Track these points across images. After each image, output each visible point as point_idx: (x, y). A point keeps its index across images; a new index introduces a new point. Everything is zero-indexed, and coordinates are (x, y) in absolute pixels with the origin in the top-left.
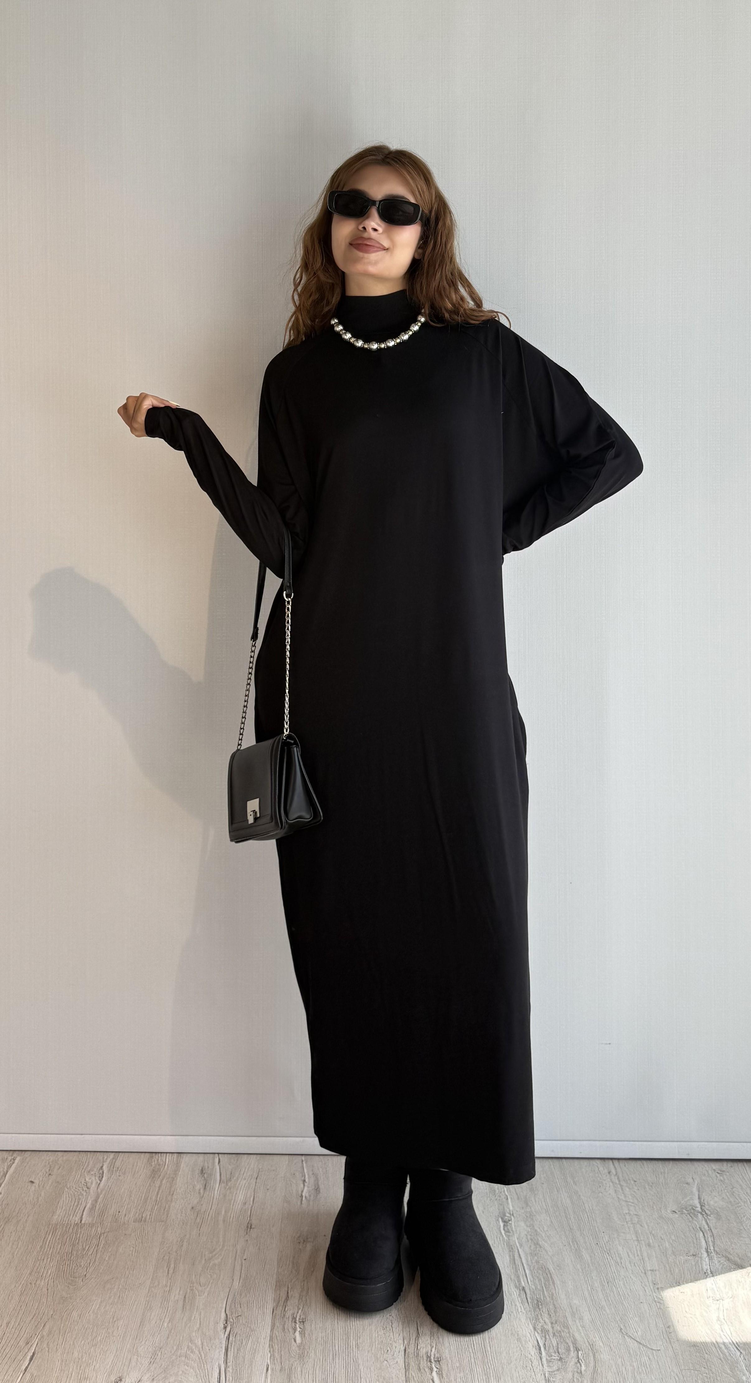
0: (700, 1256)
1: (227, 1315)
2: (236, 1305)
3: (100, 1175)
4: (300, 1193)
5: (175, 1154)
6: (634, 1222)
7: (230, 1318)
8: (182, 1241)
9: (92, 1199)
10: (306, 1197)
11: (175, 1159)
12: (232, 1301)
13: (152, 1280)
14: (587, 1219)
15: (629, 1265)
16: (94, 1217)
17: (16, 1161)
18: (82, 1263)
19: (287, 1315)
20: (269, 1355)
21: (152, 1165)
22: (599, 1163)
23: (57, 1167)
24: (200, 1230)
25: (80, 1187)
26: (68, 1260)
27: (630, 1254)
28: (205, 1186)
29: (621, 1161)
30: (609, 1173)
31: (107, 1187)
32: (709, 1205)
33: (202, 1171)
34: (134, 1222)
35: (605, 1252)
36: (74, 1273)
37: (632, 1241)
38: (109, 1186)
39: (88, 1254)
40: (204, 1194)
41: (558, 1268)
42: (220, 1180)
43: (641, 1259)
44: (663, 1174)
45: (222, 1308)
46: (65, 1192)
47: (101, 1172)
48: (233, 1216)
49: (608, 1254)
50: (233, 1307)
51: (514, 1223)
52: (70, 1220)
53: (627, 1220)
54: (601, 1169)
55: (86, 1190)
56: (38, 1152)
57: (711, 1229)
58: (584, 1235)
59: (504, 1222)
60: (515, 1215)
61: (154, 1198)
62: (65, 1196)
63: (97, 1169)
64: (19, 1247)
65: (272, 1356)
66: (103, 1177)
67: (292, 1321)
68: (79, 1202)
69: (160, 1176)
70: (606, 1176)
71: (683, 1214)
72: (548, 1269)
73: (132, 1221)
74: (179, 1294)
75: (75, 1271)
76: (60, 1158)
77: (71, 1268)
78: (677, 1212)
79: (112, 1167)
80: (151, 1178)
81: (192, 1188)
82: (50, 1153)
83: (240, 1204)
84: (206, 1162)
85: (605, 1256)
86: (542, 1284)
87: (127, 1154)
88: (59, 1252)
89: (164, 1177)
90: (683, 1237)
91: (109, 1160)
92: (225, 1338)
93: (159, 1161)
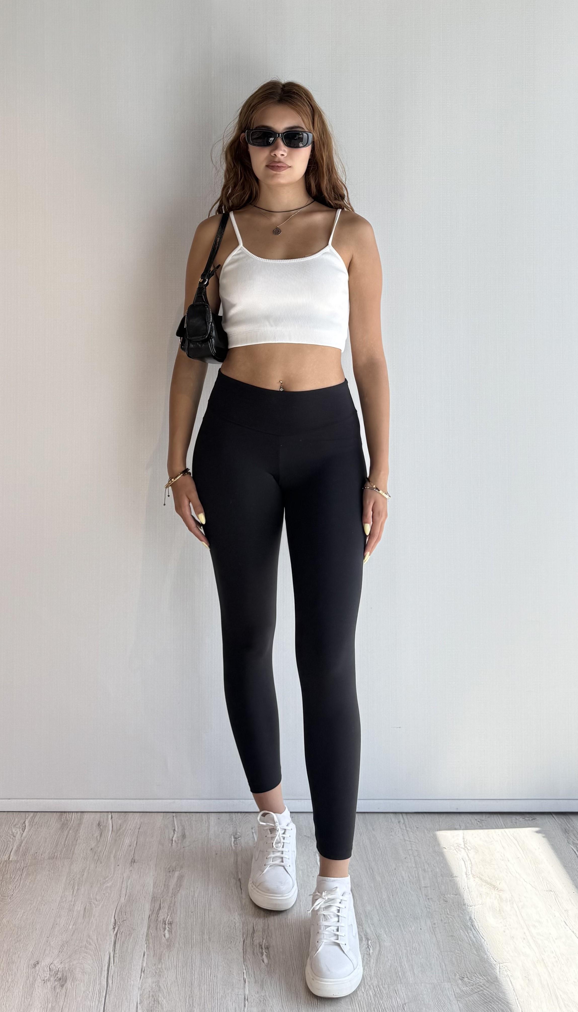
0: (460, 877)
1: (115, 920)
2: (123, 914)
3: (23, 828)
4: (171, 837)
5: (79, 813)
6: (414, 855)
7: (117, 922)
8: (83, 871)
9: (18, 844)
10: (175, 841)
11: (79, 816)
12: (119, 911)
13: (61, 897)
14: (381, 854)
15: (409, 884)
16: (19, 856)
18: (10, 887)
19: (159, 920)
20: (146, 945)
21: (62, 821)
22: (392, 816)
25: (8, 836)
27: (410, 876)
28: (101, 835)
29: (408, 814)
30: (399, 822)
31: (28, 836)
32: (470, 843)
33: (99, 824)
34: (49, 858)
36: (4, 894)
37: (412, 868)
39: (14, 880)
40: (100, 839)
42: (112, 830)
43: (418, 879)
44: (438, 822)
45: (112, 915)
47: (24, 825)
50: (120, 914)
53: (410, 854)
54: (393, 820)
55: (12, 838)
57: (470, 859)
58: (378, 864)
61: (63, 843)
63: (21, 823)
65: (148, 947)
66: (25, 829)
67: (163, 923)
68: (7, 846)
69: (68, 828)
71: (450, 849)
73: (47, 858)
74: (81, 907)
75: (5, 892)
77: (1, 890)
79: (32, 822)
80: (61, 829)
81: (91, 836)
83: (127, 846)
84: (102, 819)
85: (392, 878)
87: (43, 813)
89: (71, 828)
91: (29, 818)
92: (114, 935)
93: (67, 817)
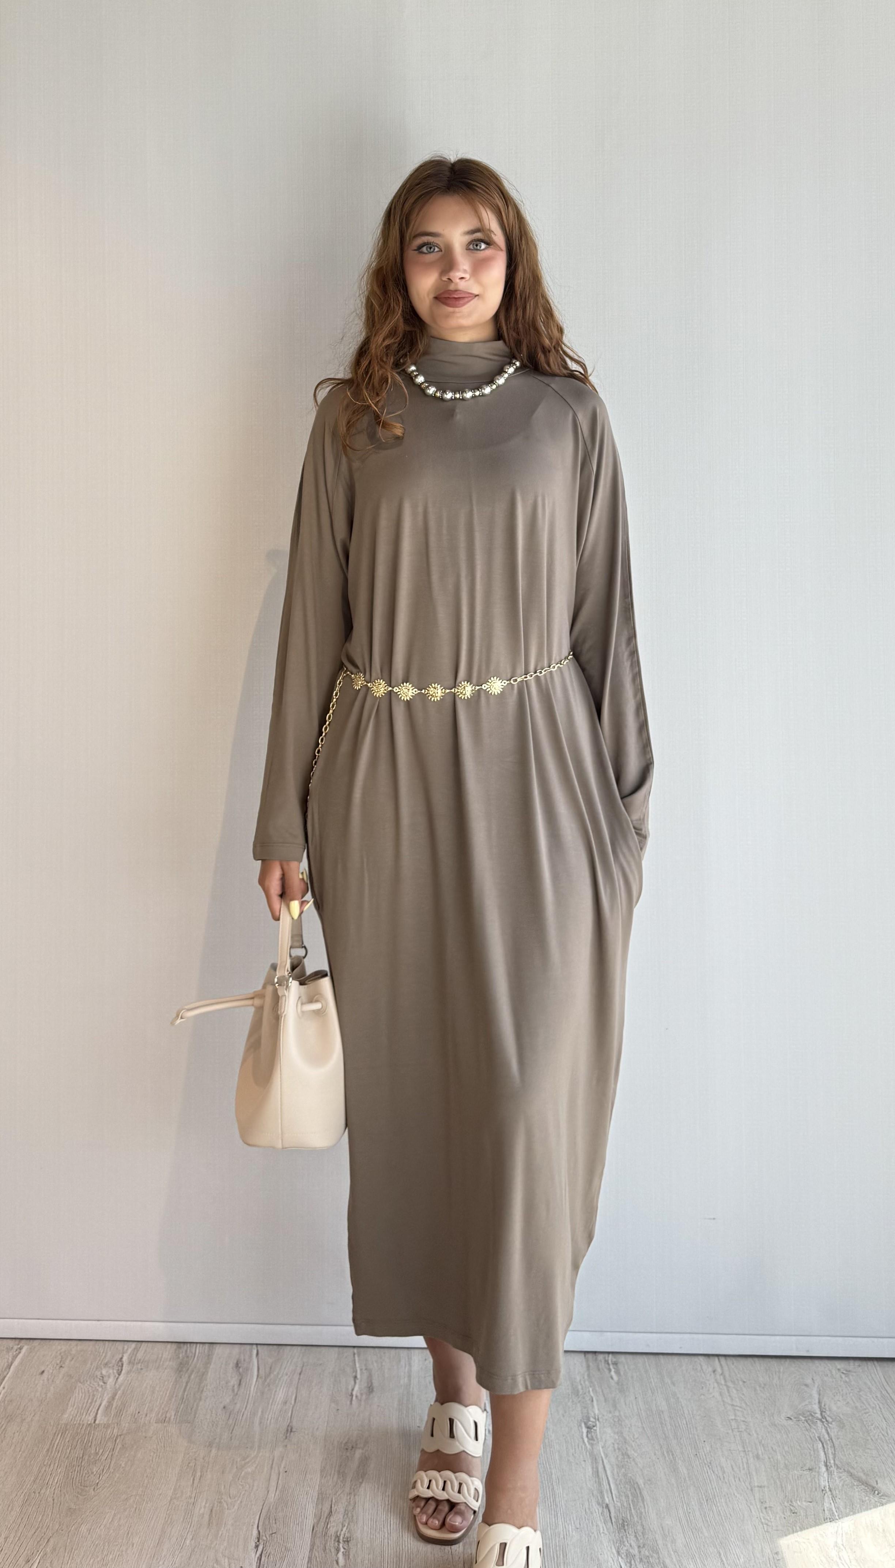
0: (817, 1470)
1: (259, 1532)
2: (271, 1521)
3: (120, 1368)
4: (350, 1389)
5: (207, 1346)
6: (740, 1430)
7: (263, 1536)
8: (211, 1445)
9: (110, 1395)
10: (357, 1396)
11: (206, 1351)
12: (266, 1516)
13: (175, 1490)
14: (686, 1426)
15: (733, 1480)
16: (110, 1416)
17: (24, 1350)
18: (94, 1470)
19: (329, 1533)
21: (179, 1358)
22: (702, 1360)
23: (69, 1358)
24: (231, 1433)
25: (96, 1382)
26: (79, 1466)
27: (734, 1467)
28: (240, 1381)
29: (728, 1358)
30: (714, 1371)
31: (126, 1381)
32: (830, 1410)
33: (237, 1365)
34: (156, 1423)
35: (705, 1464)
36: (84, 1481)
37: (738, 1452)
38: (128, 1381)
39: (101, 1459)
40: (238, 1390)
41: (649, 1482)
42: (258, 1376)
43: (748, 1473)
44: (777, 1373)
45: (254, 1524)
46: (77, 1387)
47: (120, 1364)
48: (271, 1418)
49: (708, 1466)
50: (267, 1523)
51: (600, 1429)
52: (82, 1419)
53: (733, 1428)
55: (102, 1386)
56: (48, 1341)
57: (831, 1439)
58: (681, 1444)
59: (588, 1427)
60: (601, 1420)
61: (180, 1397)
62: (77, 1391)
63: (116, 1361)
64: (22, 1450)
66: (122, 1370)
67: (334, 1540)
68: (93, 1399)
69: (188, 1369)
70: (711, 1375)
71: (798, 1421)
72: (637, 1483)
73: (154, 1422)
74: (205, 1507)
75: (86, 1479)
76: (73, 1347)
77: (81, 1475)
78: (792, 1418)
79: (133, 1358)
80: (178, 1372)
81: (225, 1384)
82: (62, 1342)
83: (280, 1403)
84: (242, 1355)
85: (705, 1469)
86: (629, 1501)
87: (150, 1345)
88: (68, 1457)
89: (193, 1371)
90: (798, 1447)
91: (130, 1351)
92: (257, 1558)
93: (188, 1352)
